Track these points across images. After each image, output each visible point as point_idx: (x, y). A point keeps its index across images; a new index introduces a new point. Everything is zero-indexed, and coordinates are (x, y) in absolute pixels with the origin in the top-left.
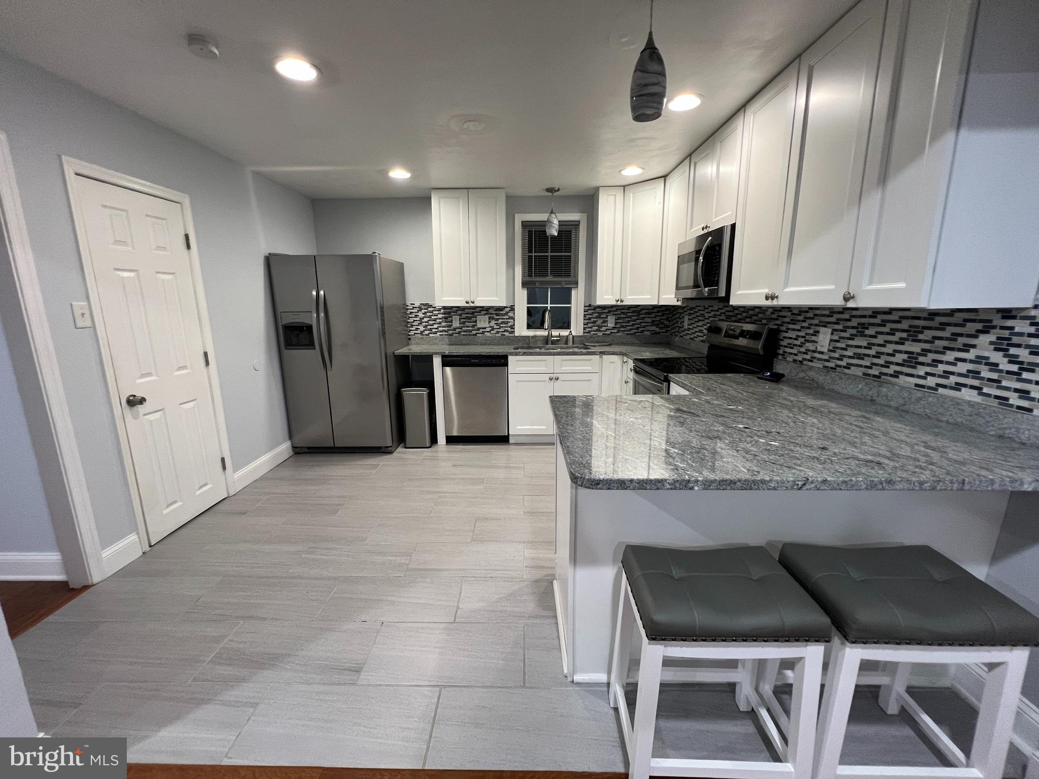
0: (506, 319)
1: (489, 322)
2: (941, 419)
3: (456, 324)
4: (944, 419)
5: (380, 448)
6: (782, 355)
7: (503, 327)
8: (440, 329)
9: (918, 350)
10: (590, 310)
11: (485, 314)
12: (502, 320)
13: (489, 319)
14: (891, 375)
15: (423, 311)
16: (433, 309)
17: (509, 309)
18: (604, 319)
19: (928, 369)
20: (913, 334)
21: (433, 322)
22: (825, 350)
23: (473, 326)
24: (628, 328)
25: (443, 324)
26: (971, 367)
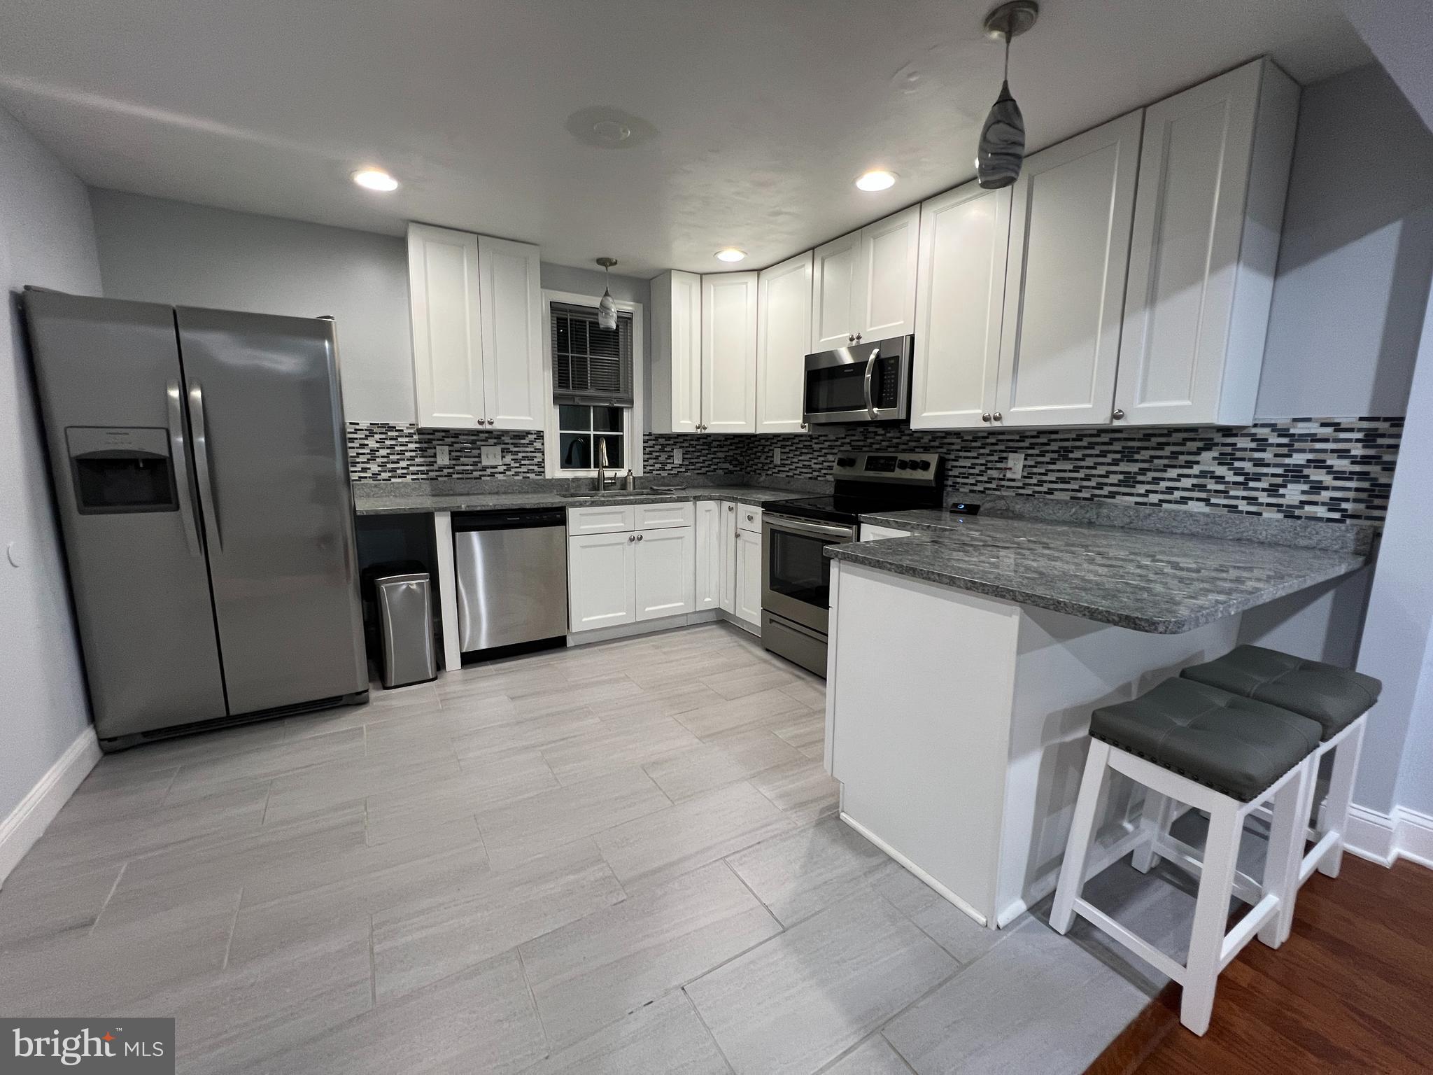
0: (531, 452)
1: (503, 457)
2: (1174, 532)
3: (443, 459)
4: (1178, 531)
5: (339, 698)
6: (951, 486)
7: (525, 465)
8: (411, 468)
9: (1136, 470)
10: (651, 440)
11: (495, 444)
12: (524, 454)
13: (502, 452)
14: (1105, 496)
15: (377, 437)
16: (397, 434)
17: (535, 436)
18: (669, 454)
19: (1148, 487)
20: (1128, 455)
21: (398, 457)
22: (1018, 476)
23: (475, 464)
24: (698, 465)
25: (418, 460)
26: (1195, 481)
